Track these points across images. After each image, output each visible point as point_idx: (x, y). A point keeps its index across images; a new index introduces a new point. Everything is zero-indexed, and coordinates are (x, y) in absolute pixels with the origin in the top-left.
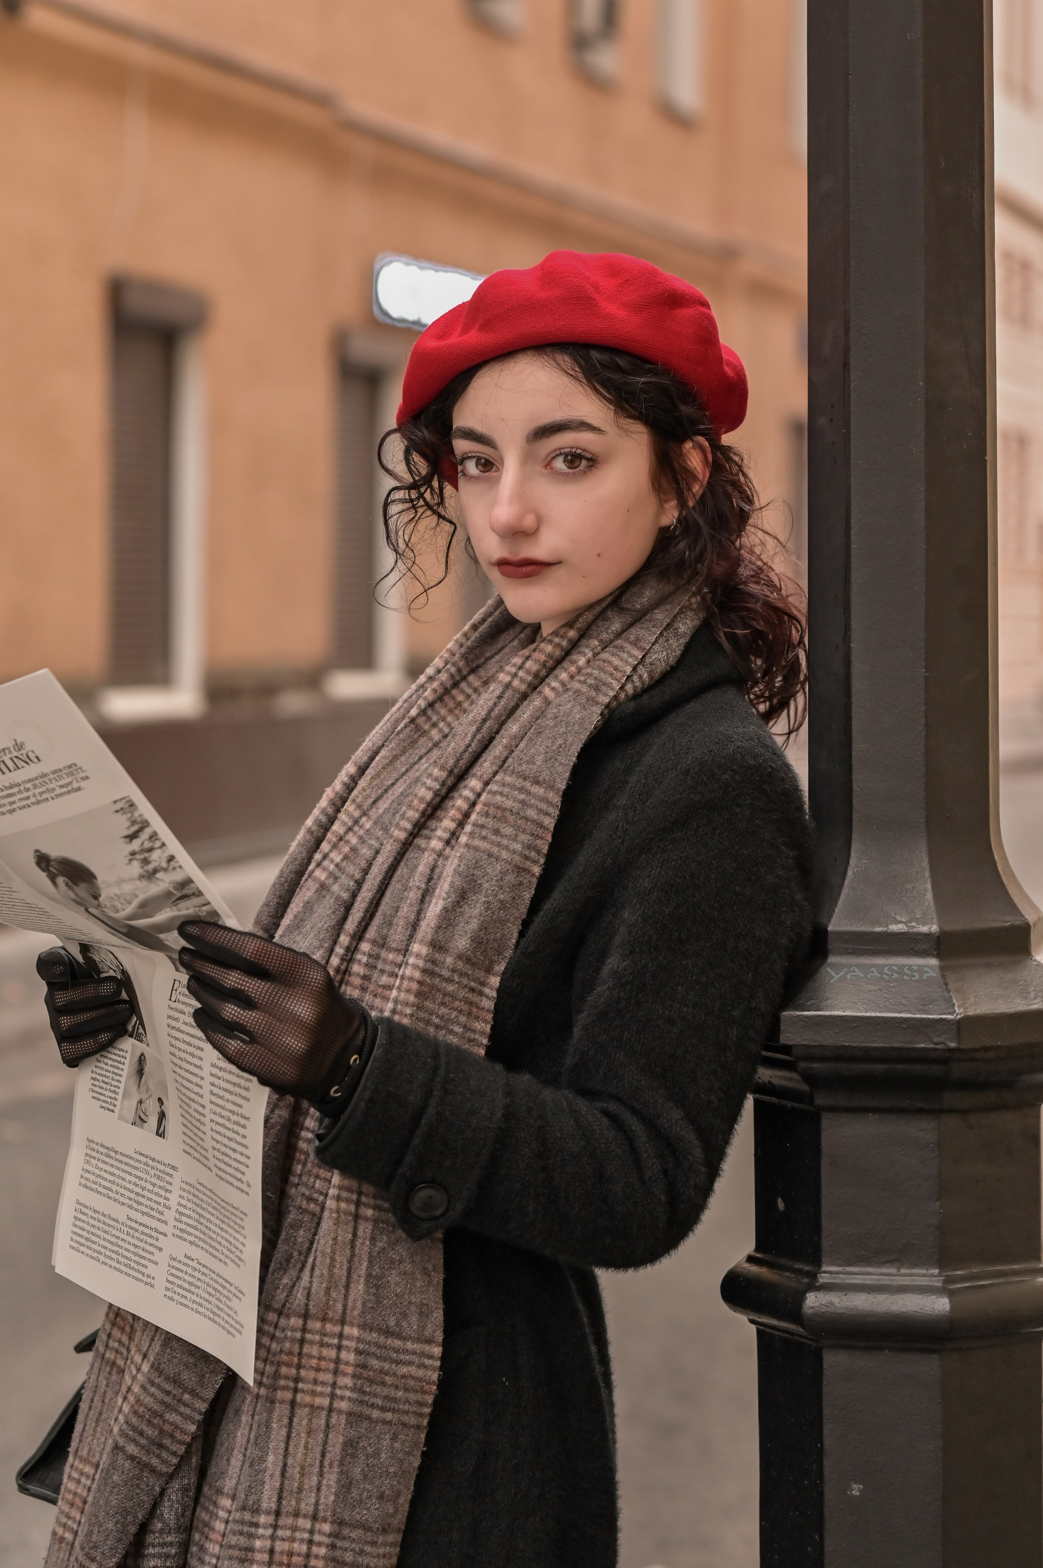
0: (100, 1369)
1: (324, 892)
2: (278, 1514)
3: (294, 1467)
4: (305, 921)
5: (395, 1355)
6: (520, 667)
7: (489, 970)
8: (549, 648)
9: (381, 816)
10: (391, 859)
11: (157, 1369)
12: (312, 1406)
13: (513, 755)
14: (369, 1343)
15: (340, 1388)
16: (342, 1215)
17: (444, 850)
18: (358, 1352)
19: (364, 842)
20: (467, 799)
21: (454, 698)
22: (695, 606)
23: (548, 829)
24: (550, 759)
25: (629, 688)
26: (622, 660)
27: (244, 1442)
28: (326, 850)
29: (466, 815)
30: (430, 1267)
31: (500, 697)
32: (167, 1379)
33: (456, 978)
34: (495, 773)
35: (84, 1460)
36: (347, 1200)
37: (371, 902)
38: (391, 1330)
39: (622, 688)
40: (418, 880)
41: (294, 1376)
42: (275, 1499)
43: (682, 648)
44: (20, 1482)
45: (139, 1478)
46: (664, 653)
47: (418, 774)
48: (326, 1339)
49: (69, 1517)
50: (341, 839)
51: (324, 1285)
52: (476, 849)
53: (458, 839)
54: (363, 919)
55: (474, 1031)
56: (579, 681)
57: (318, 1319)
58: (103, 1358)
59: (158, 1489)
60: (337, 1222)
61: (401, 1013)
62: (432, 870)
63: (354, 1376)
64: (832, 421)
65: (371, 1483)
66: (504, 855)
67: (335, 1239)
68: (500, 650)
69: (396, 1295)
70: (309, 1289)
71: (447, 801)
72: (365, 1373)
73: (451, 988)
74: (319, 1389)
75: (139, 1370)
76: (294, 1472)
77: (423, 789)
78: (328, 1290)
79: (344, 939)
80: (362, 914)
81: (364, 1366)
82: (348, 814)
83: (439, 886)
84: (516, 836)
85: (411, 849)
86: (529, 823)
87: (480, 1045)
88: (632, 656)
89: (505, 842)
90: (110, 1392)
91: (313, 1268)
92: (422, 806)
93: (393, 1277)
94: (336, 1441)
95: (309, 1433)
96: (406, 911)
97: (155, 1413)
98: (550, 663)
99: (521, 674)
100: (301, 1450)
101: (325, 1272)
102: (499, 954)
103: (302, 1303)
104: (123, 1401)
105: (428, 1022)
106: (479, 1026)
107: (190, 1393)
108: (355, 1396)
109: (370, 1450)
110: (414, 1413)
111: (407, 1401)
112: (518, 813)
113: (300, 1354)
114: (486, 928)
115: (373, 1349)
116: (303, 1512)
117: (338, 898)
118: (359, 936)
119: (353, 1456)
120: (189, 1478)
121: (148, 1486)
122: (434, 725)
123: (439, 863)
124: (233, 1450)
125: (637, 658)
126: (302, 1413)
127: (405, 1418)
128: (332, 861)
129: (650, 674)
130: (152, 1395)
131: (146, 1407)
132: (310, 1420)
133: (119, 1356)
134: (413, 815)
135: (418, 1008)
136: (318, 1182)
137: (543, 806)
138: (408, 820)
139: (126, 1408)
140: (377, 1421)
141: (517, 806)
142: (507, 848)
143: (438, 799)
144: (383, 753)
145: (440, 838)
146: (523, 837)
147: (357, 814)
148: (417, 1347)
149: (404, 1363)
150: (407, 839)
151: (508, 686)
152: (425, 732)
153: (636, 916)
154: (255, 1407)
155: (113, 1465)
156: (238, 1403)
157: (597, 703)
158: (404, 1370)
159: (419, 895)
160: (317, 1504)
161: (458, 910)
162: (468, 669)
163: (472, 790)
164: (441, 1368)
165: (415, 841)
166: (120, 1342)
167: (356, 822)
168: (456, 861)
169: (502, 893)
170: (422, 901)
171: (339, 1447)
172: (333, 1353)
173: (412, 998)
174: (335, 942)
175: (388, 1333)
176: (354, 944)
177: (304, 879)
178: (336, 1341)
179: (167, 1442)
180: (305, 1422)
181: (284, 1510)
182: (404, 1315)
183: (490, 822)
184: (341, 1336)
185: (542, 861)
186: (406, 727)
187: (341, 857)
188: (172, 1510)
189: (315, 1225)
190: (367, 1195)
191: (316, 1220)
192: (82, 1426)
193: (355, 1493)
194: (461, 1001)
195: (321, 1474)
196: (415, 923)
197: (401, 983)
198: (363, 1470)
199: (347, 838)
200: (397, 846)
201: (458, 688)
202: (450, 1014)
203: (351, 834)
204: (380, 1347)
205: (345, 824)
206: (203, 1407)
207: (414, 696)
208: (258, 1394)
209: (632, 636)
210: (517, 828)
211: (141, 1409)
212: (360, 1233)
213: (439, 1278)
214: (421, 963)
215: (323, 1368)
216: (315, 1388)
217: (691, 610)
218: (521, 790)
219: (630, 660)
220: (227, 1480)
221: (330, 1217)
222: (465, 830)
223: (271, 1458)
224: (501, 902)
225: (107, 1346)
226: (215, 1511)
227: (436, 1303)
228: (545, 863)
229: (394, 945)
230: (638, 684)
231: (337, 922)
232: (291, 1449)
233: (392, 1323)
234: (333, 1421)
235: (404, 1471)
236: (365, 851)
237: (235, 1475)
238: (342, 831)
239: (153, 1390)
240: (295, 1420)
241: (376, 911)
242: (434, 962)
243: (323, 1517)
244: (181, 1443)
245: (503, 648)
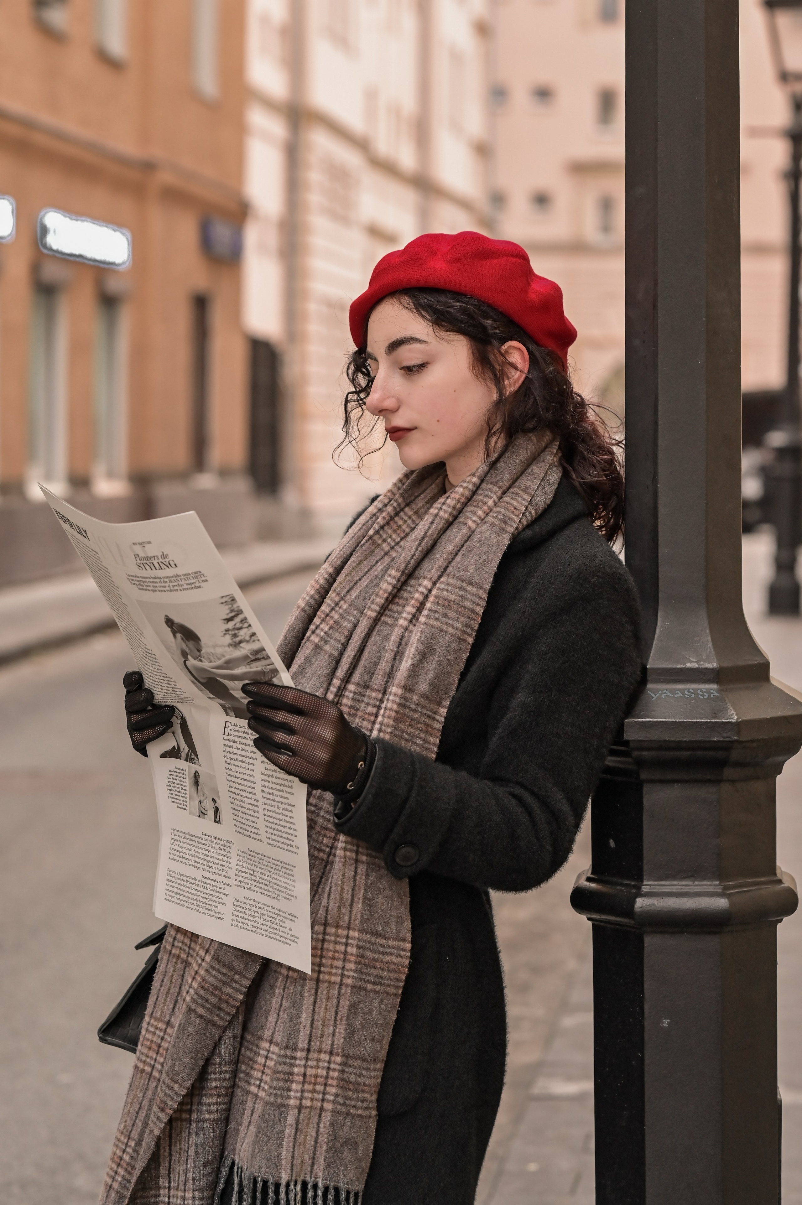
0: (168, 961)
1: (318, 651)
2: (308, 1051)
3: (318, 1021)
4: (306, 669)
5: (382, 949)
6: (444, 504)
7: (439, 704)
8: (460, 490)
9: (353, 601)
10: (367, 630)
11: (217, 959)
12: (329, 982)
13: (452, 564)
14: (365, 941)
15: (347, 970)
16: (347, 859)
17: (409, 626)
18: (359, 947)
19: (343, 618)
20: (422, 593)
21: (396, 523)
22: (556, 464)
23: (478, 614)
24: (479, 569)
25: (524, 521)
26: (518, 502)
27: (278, 1006)
28: (318, 623)
29: (422, 604)
30: (402, 893)
31: (432, 523)
32: (224, 965)
33: (419, 709)
34: (440, 577)
35: (157, 1019)
36: (351, 850)
37: (354, 658)
38: (379, 933)
39: (520, 521)
40: (391, 645)
41: (319, 963)
42: (307, 1041)
43: (553, 492)
44: (101, 1035)
45: (206, 1029)
46: (543, 497)
47: (376, 573)
48: (338, 939)
49: (147, 1056)
50: (327, 615)
51: (337, 905)
52: (432, 626)
53: (418, 619)
54: (349, 669)
55: (429, 743)
56: (493, 516)
57: (333, 926)
58: (170, 953)
59: (217, 1036)
60: (345, 864)
61: (385, 732)
62: (401, 639)
63: (356, 963)
64: (644, 342)
65: (367, 1031)
66: (450, 630)
67: (343, 875)
68: (424, 492)
69: (382, 911)
70: (328, 907)
71: (402, 592)
72: (363, 961)
73: (416, 716)
74: (334, 971)
75: (203, 960)
76: (318, 1024)
77: (386, 584)
78: (339, 908)
79: (336, 682)
80: (348, 666)
81: (363, 956)
82: (331, 599)
83: (408, 650)
84: (458, 618)
85: (379, 623)
86: (466, 610)
87: (432, 752)
88: (525, 500)
89: (451, 622)
90: (176, 975)
91: (329, 894)
92: (386, 595)
93: (380, 900)
94: (345, 1004)
95: (328, 999)
96: (384, 665)
97: (216, 988)
98: (463, 500)
99: (444, 507)
100: (323, 1010)
101: (338, 896)
102: (446, 694)
103: (322, 916)
104: (193, 980)
105: (401, 737)
106: (432, 739)
107: (239, 975)
108: (356, 975)
109: (366, 1010)
110: (394, 986)
111: (390, 979)
112: (459, 604)
113: (322, 949)
114: (438, 677)
115: (368, 945)
116: (324, 1049)
117: (330, 655)
118: (347, 680)
119: (355, 1013)
120: (238, 1030)
121: (211, 1034)
122: (385, 541)
123: (406, 635)
124: (270, 1011)
125: (527, 501)
126: (323, 986)
127: (388, 989)
128: (322, 630)
129: (536, 510)
130: (214, 976)
131: (210, 984)
132: (328, 991)
133: (182, 952)
134: (380, 601)
135: (395, 728)
136: (325, 839)
137: (476, 600)
138: (377, 604)
139: (195, 985)
140: (370, 991)
141: (458, 599)
142: (452, 626)
143: (395, 590)
144: (352, 559)
145: (405, 619)
146: (462, 619)
147: (337, 599)
148: (395, 943)
149: (388, 954)
150: (376, 617)
151: (436, 515)
152: (379, 546)
153: (537, 669)
154: (286, 984)
155: (188, 1021)
156: (272, 981)
157: (506, 532)
158: (387, 958)
159: (393, 655)
160: (332, 1044)
161: (421, 665)
162: (404, 504)
163: (425, 587)
164: (411, 957)
165: (383, 618)
166: (183, 942)
167: (337, 604)
168: (419, 634)
169: (450, 655)
170: (394, 659)
171: (346, 1008)
172: (342, 948)
173: (391, 722)
174: (330, 684)
175: (377, 934)
176: (343, 685)
177: (304, 641)
178: (344, 940)
179: (224, 1006)
180: (325, 992)
181: (312, 1049)
182: (387, 924)
183: (441, 609)
184: (347, 937)
185: (474, 634)
186: (366, 542)
187: (328, 627)
188: (226, 1050)
189: (323, 867)
190: (362, 847)
191: (324, 864)
192: (155, 997)
193: (356, 1037)
194: (422, 724)
195: (335, 1025)
196: (390, 673)
197: (385, 712)
198: (361, 1022)
199: (331, 615)
200: (370, 622)
201: (399, 516)
202: (415, 733)
203: (334, 612)
204: (372, 944)
205: (329, 605)
206: (248, 983)
207: (370, 521)
208: (287, 975)
209: (522, 486)
210: (459, 613)
211: (207, 985)
212: (359, 871)
213: (407, 900)
214: (398, 700)
215: (336, 957)
216: (331, 970)
217: (555, 466)
218: (460, 588)
219: (523, 502)
220: (266, 1030)
221: (340, 861)
222: (423, 613)
223: (304, 1015)
224: (449, 660)
225: (173, 945)
226: (257, 1050)
227: (406, 916)
228: (476, 636)
229: (376, 687)
230: (529, 518)
231: (331, 671)
232: (317, 1010)
233: (380, 928)
234: (343, 991)
235: (387, 1023)
236: (346, 624)
237: (272, 1028)
238: (327, 610)
239: (214, 972)
240: (319, 991)
241: (358, 664)
242: (406, 699)
243: (337, 1053)
244: (233, 1006)
245: (425, 490)
